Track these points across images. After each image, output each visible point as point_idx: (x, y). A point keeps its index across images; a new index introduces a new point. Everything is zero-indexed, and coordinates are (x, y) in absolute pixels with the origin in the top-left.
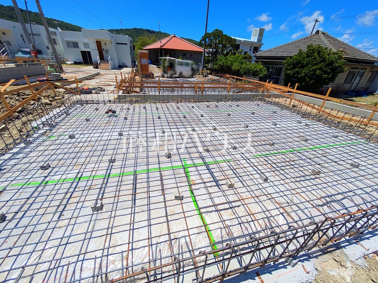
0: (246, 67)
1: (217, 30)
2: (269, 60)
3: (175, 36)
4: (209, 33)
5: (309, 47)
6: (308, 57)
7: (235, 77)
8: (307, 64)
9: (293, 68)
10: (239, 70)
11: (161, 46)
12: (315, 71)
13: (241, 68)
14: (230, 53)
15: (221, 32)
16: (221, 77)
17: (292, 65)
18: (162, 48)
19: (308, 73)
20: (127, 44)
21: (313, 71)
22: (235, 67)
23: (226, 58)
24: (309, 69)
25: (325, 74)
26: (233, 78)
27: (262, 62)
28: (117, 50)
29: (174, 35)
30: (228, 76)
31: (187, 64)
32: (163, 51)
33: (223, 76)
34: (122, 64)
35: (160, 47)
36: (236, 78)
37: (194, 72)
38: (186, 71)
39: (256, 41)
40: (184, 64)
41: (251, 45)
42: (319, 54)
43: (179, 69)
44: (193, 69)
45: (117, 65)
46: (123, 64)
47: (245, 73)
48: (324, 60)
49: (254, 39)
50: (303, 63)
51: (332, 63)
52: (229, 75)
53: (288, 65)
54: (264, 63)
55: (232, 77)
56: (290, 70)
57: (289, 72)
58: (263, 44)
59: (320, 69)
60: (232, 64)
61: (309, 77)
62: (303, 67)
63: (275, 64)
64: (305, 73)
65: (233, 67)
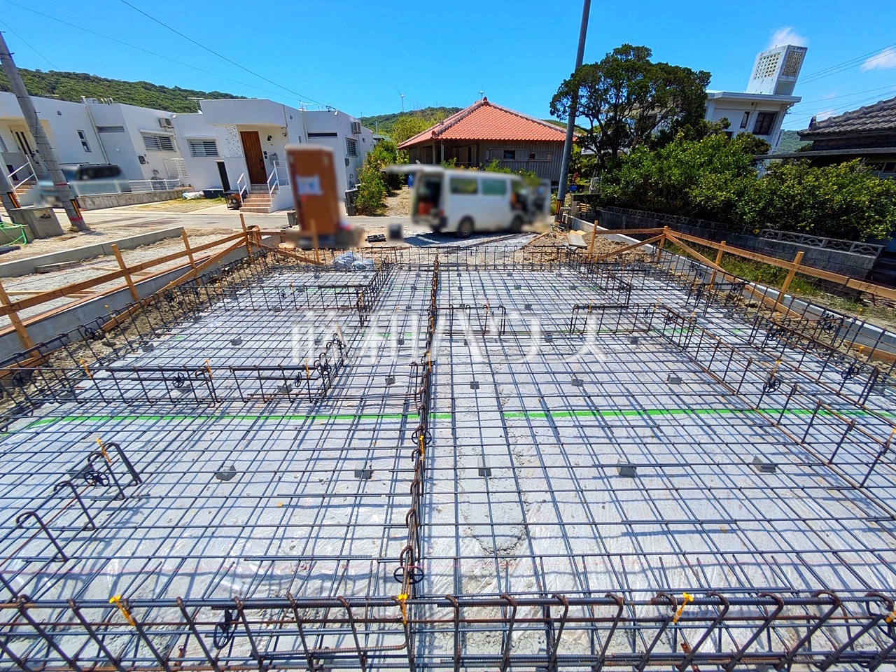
1: (625, 49)
3: (486, 104)
4: (594, 66)
10: (729, 205)
14: (681, 134)
15: (643, 54)
18: (437, 141)
20: (335, 135)
23: (659, 155)
29: (485, 99)
30: (671, 235)
32: (442, 147)
33: (651, 235)
35: (431, 137)
36: (726, 255)
38: (492, 211)
40: (480, 186)
41: (749, 108)
43: (454, 208)
49: (762, 85)
52: (678, 234)
58: (798, 100)
60: (691, 180)
65: (697, 194)
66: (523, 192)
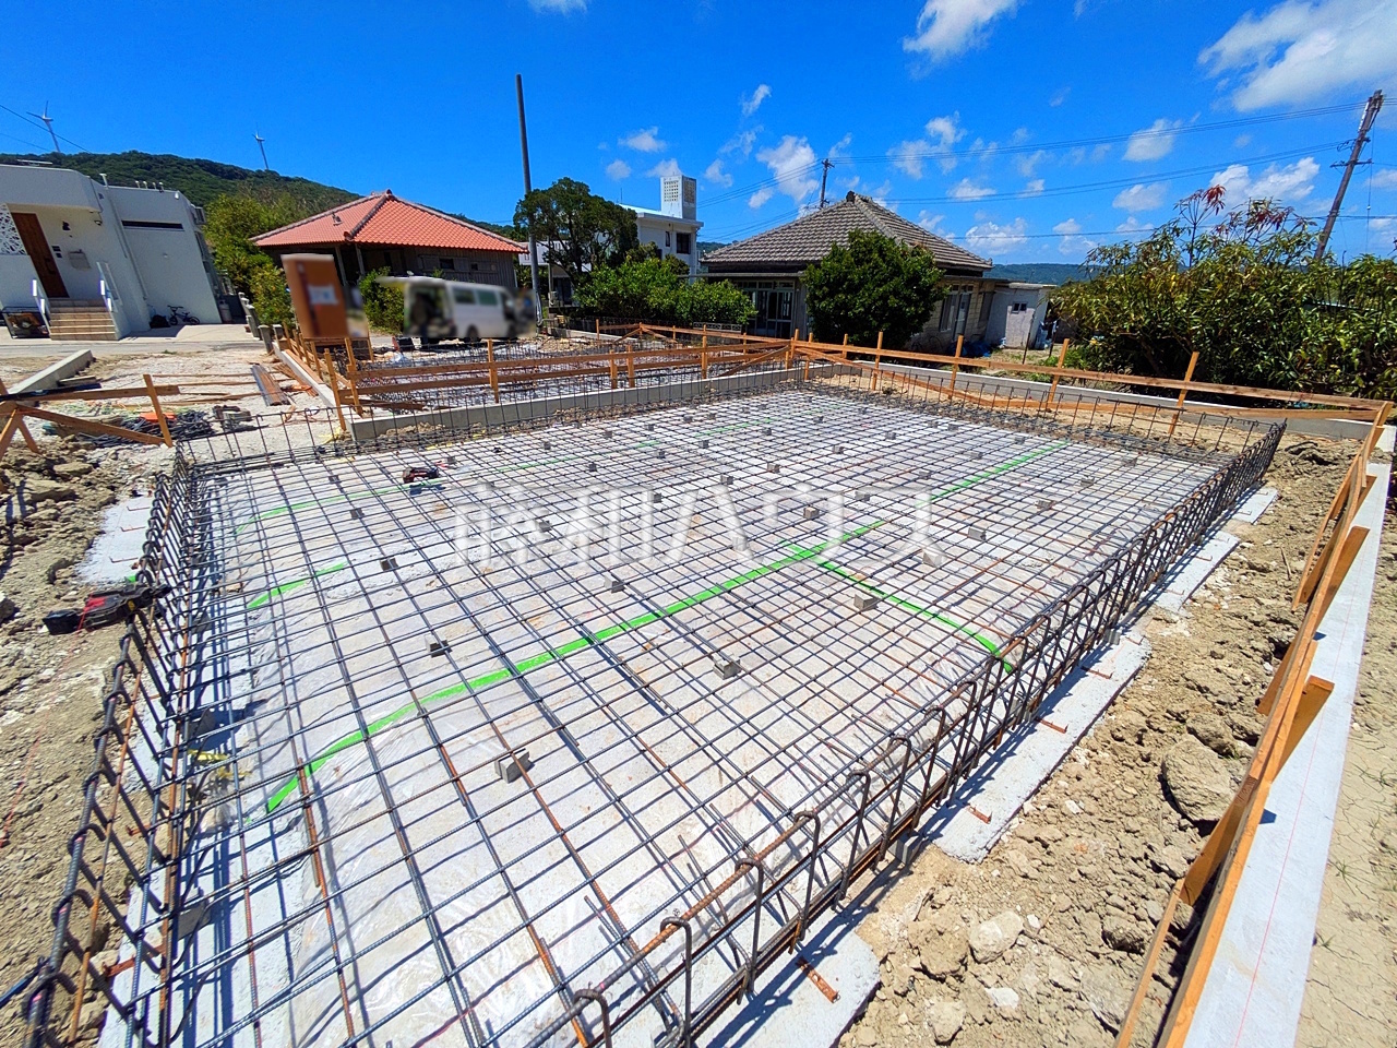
0: (693, 299)
1: (567, 182)
2: (752, 274)
3: (392, 198)
4: (543, 192)
5: (852, 237)
6: (859, 262)
7: (674, 329)
8: (862, 283)
9: (831, 294)
10: (672, 308)
11: (346, 234)
12: (884, 298)
13: (677, 300)
14: (628, 257)
15: (582, 188)
16: (622, 333)
17: (827, 285)
18: (354, 245)
19: (870, 305)
20: (179, 226)
21: (881, 298)
22: (657, 298)
23: (617, 272)
24: (870, 295)
25: (909, 306)
26: (669, 335)
27: (732, 279)
28: (129, 253)
29: (389, 192)
30: (645, 328)
31: (488, 299)
32: (359, 252)
33: (632, 330)
34: (167, 314)
35: (343, 238)
36: (678, 334)
37: (516, 325)
38: (490, 321)
39: (679, 215)
40: (476, 297)
41: (668, 229)
42: (881, 251)
43: (462, 317)
44: (509, 315)
45: (145, 320)
46: (174, 309)
47: (695, 317)
48: (897, 271)
49: (672, 209)
50: (852, 280)
51: (915, 278)
52: (648, 327)
53: (816, 286)
54: (739, 283)
55: (658, 332)
56: (823, 299)
57: (823, 304)
58: (702, 224)
59: (896, 293)
60: (646, 292)
61: (874, 315)
62: (854, 289)
63: (768, 285)
64: (863, 305)
65: (653, 301)
66: (510, 303)
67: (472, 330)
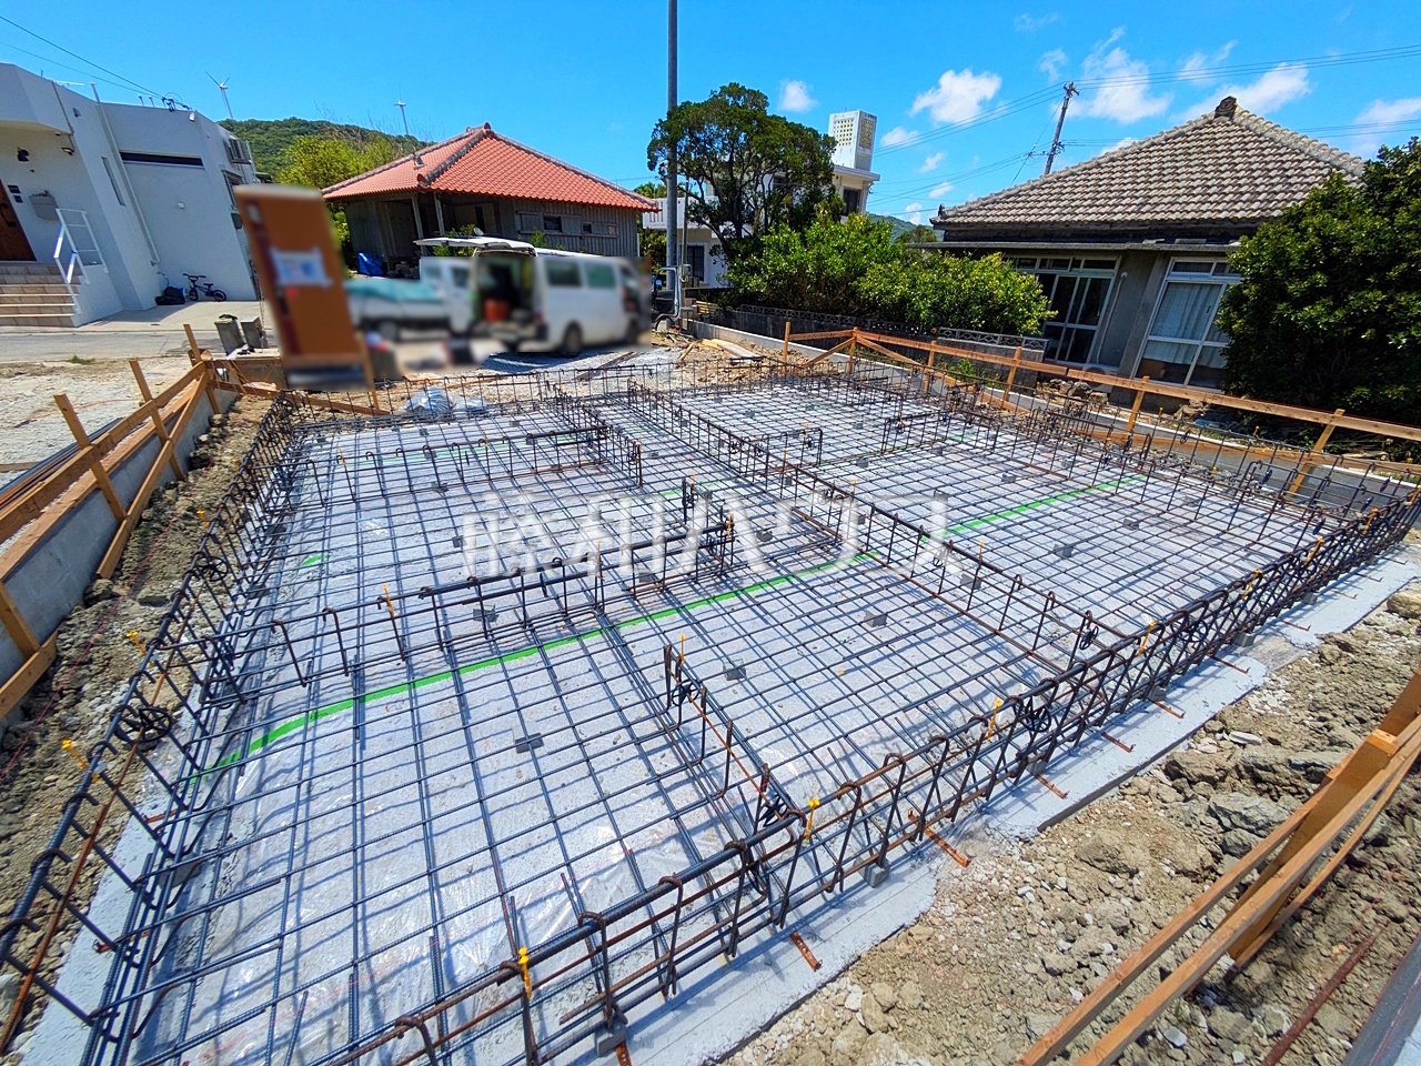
3: (491, 135)
11: (420, 178)
14: (823, 213)
18: (430, 193)
20: (197, 162)
22: (877, 282)
28: (130, 199)
29: (487, 126)
30: (864, 337)
31: (602, 278)
32: (438, 204)
34: (185, 285)
35: (415, 184)
37: (640, 319)
39: (851, 163)
40: (583, 276)
46: (193, 279)
54: (1021, 260)
58: (877, 178)
60: (857, 271)
67: (574, 328)
